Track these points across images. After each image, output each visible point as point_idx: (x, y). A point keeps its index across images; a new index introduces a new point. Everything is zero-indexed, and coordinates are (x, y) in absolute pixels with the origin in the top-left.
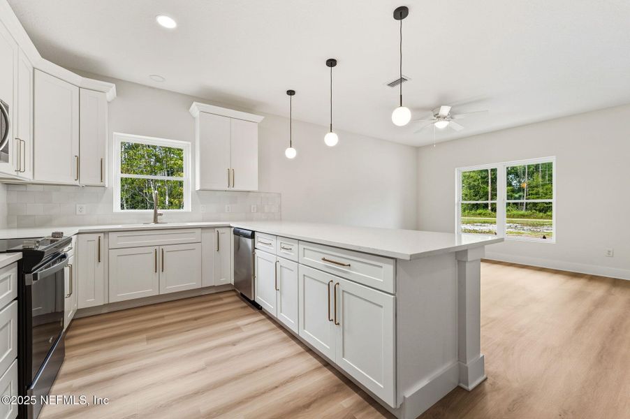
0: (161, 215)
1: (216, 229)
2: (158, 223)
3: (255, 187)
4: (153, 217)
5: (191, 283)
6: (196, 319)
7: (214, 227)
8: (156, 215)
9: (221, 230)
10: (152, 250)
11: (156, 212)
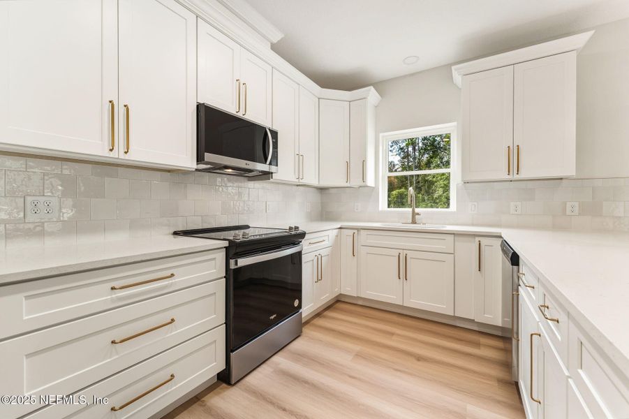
0: (418, 214)
1: (477, 239)
2: (416, 223)
3: (570, 170)
4: (410, 216)
5: (439, 305)
6: (419, 358)
7: (474, 235)
8: (414, 214)
9: (484, 241)
10: (396, 253)
11: (413, 211)
